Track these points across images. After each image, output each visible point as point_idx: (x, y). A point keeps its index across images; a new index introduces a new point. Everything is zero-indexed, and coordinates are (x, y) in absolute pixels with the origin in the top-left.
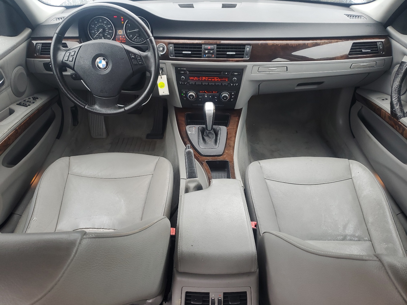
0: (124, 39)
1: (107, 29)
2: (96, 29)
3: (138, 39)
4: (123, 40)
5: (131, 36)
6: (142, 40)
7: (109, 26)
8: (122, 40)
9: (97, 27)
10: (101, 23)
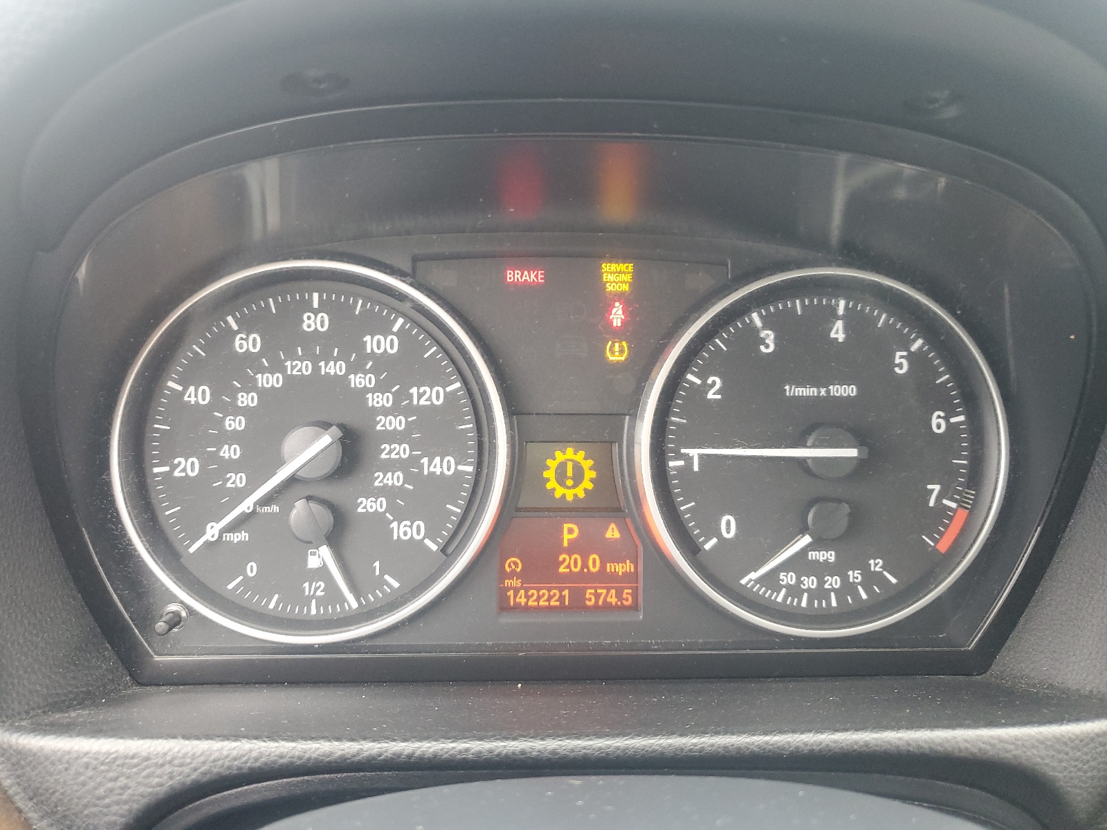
0: (620, 568)
1: (393, 437)
2: (234, 437)
3: (820, 570)
4: (603, 578)
5: (728, 526)
6: (870, 579)
7: (430, 396)
8: (585, 577)
9: (245, 411)
10: (319, 347)
